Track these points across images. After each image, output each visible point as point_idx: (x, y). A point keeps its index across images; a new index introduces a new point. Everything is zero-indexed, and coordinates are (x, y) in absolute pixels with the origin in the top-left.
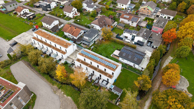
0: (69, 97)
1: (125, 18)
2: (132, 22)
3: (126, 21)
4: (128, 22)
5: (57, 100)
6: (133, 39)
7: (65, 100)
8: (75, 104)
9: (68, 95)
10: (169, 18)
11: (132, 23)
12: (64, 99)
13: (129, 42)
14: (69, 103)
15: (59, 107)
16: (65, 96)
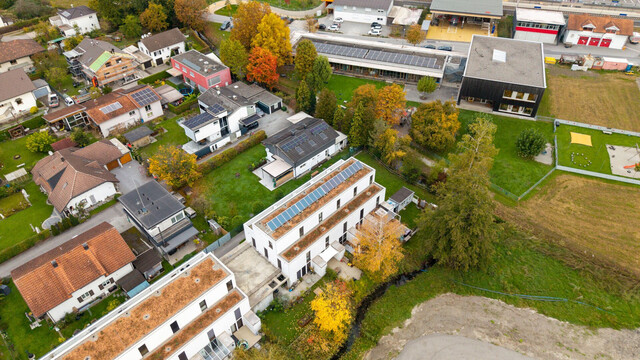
0: (414, 311)
1: (114, 115)
2: (148, 108)
3: (126, 120)
4: (133, 116)
5: (425, 344)
6: (225, 132)
7: (425, 322)
8: (437, 298)
9: (407, 315)
10: (175, 51)
11: (149, 112)
12: (421, 324)
13: (229, 143)
14: (435, 312)
15: (450, 337)
16: (408, 322)
